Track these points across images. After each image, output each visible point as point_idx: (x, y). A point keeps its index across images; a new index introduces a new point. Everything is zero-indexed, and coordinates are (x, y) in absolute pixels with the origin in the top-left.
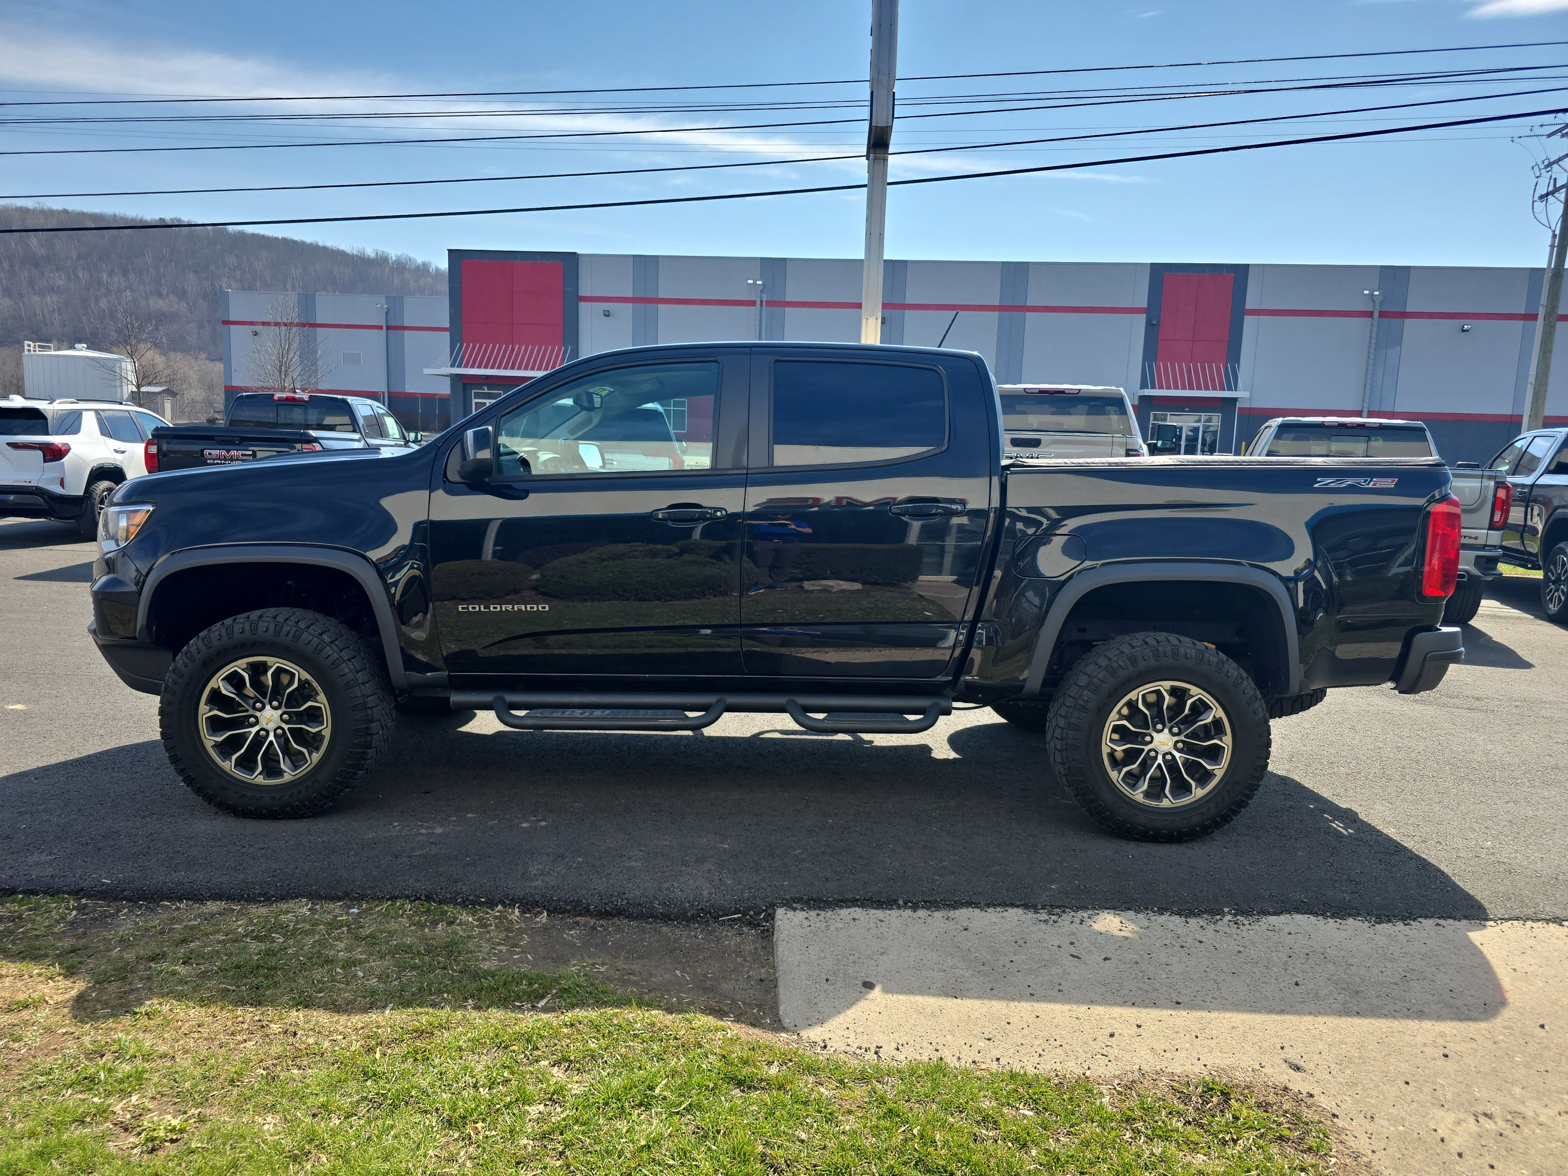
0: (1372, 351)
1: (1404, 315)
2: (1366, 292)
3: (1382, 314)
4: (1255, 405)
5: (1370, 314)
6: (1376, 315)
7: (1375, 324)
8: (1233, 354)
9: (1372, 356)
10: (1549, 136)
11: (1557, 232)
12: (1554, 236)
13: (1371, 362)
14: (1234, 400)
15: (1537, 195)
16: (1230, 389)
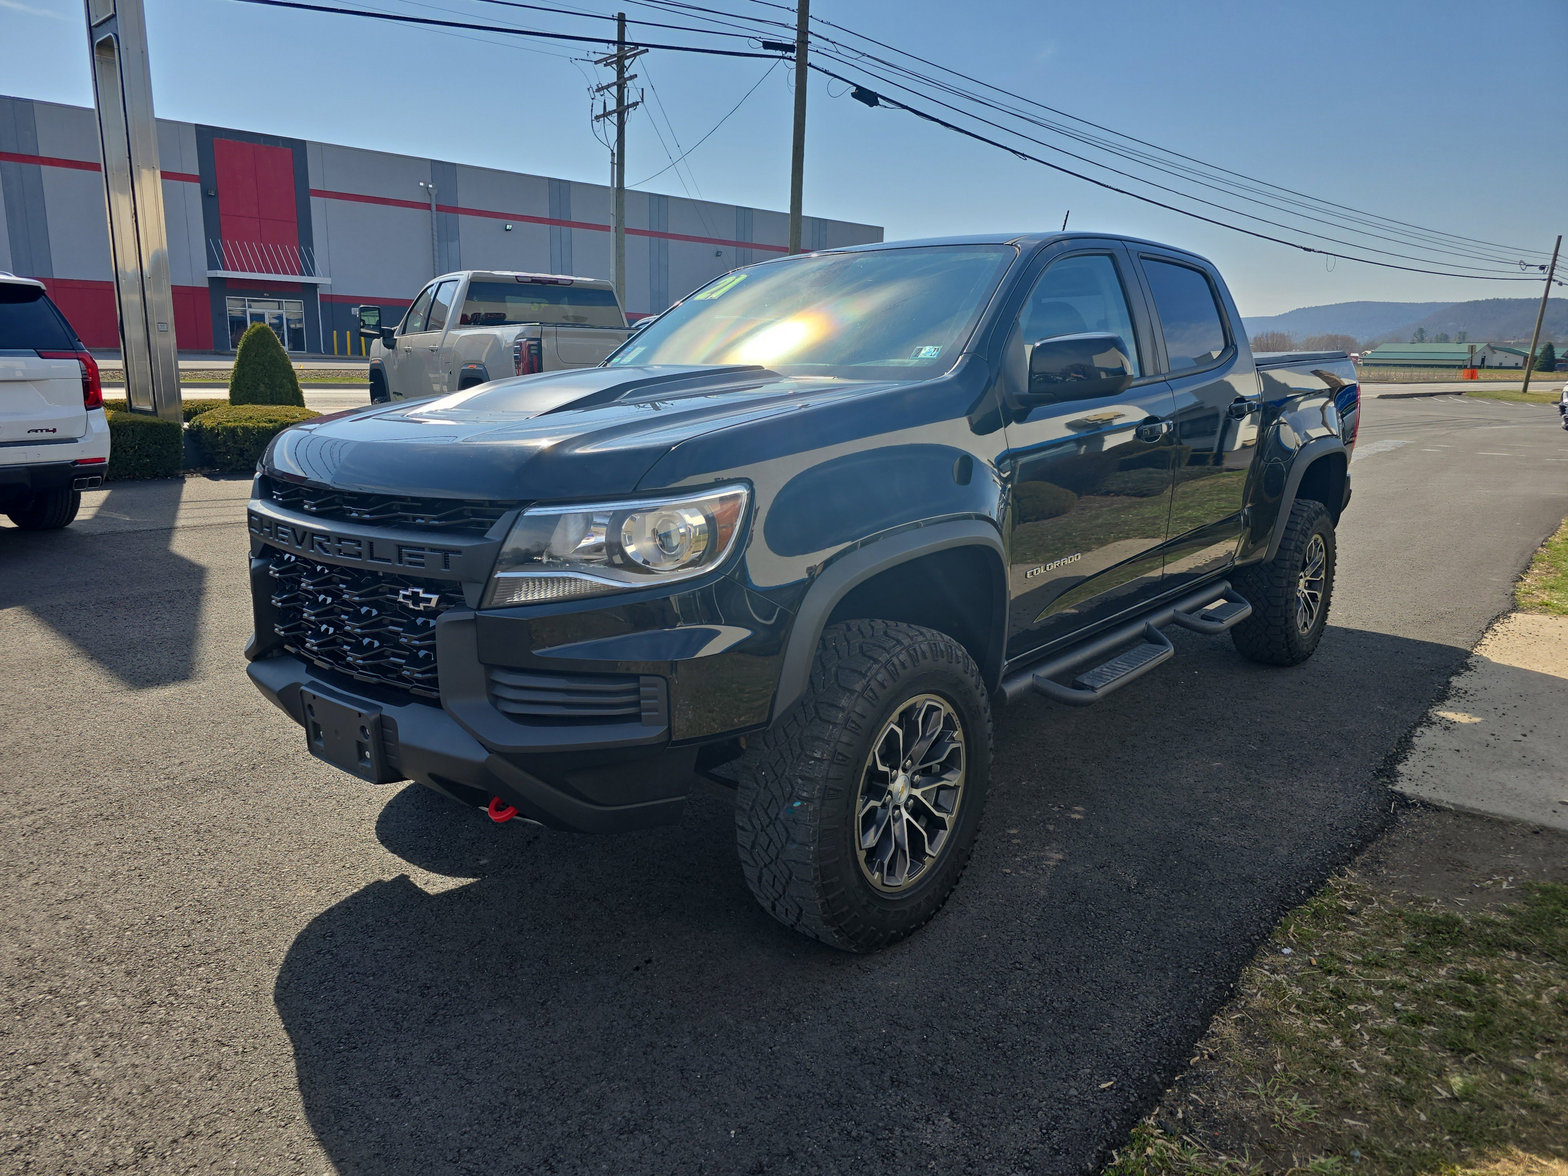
0: (436, 243)
1: (456, 210)
2: (422, 184)
3: (439, 208)
4: (335, 292)
5: (428, 207)
6: (434, 208)
7: (434, 216)
8: (306, 238)
9: (436, 248)
10: (596, 63)
11: (615, 151)
12: (613, 154)
13: (436, 254)
14: (315, 286)
15: (594, 115)
16: (310, 274)
